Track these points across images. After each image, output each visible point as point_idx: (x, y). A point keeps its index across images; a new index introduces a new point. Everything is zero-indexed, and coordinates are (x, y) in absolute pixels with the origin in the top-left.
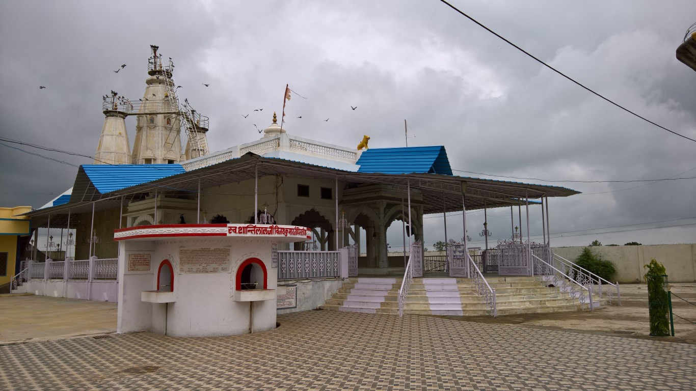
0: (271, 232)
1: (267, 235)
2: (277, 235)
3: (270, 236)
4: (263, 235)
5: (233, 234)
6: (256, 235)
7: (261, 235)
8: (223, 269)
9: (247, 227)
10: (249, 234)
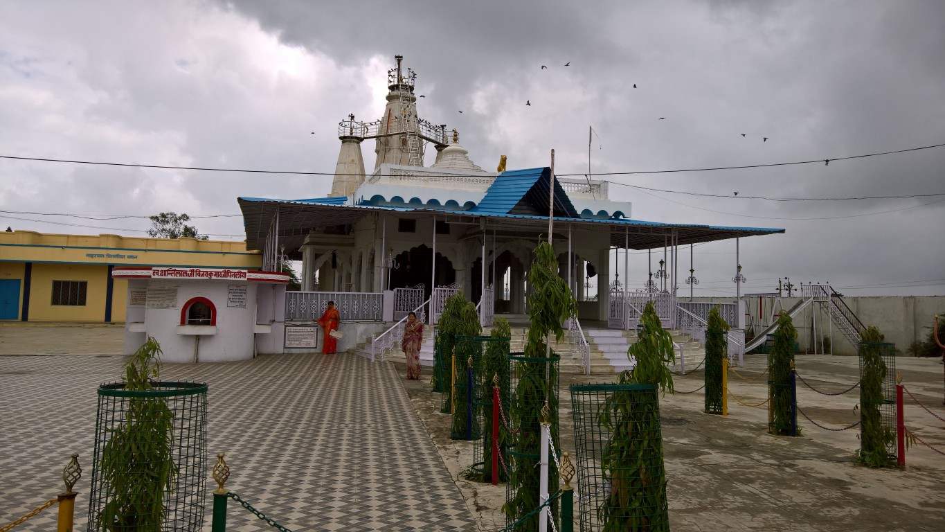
0: (191, 275)
1: (187, 278)
2: (198, 277)
3: (191, 278)
4: (183, 278)
5: (156, 277)
6: (175, 277)
7: (181, 278)
8: (173, 306)
9: (168, 270)
10: (169, 277)
